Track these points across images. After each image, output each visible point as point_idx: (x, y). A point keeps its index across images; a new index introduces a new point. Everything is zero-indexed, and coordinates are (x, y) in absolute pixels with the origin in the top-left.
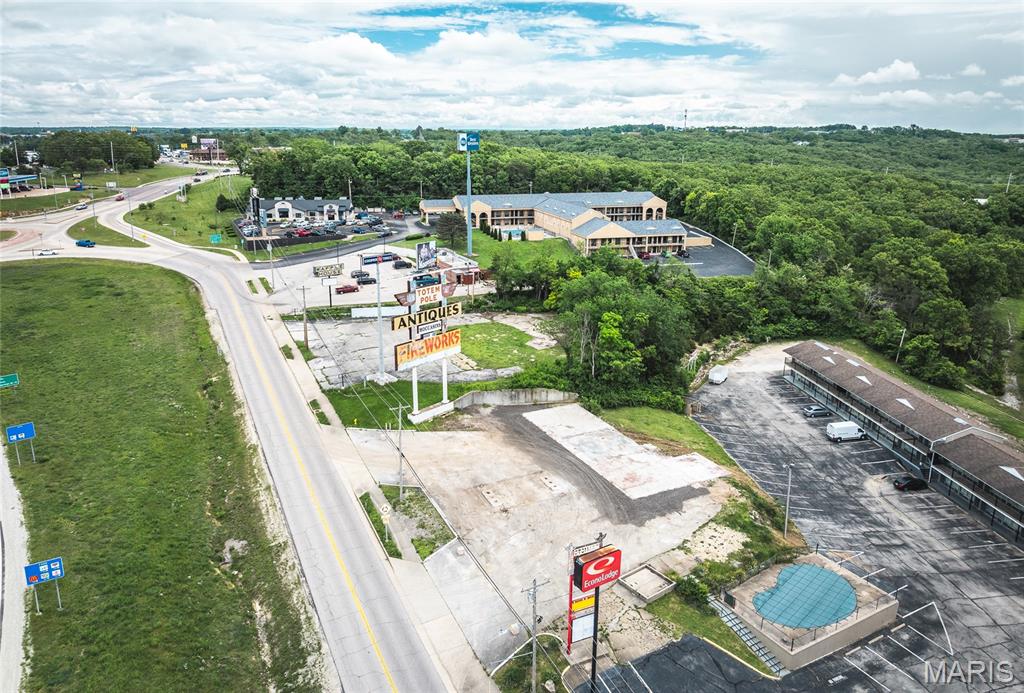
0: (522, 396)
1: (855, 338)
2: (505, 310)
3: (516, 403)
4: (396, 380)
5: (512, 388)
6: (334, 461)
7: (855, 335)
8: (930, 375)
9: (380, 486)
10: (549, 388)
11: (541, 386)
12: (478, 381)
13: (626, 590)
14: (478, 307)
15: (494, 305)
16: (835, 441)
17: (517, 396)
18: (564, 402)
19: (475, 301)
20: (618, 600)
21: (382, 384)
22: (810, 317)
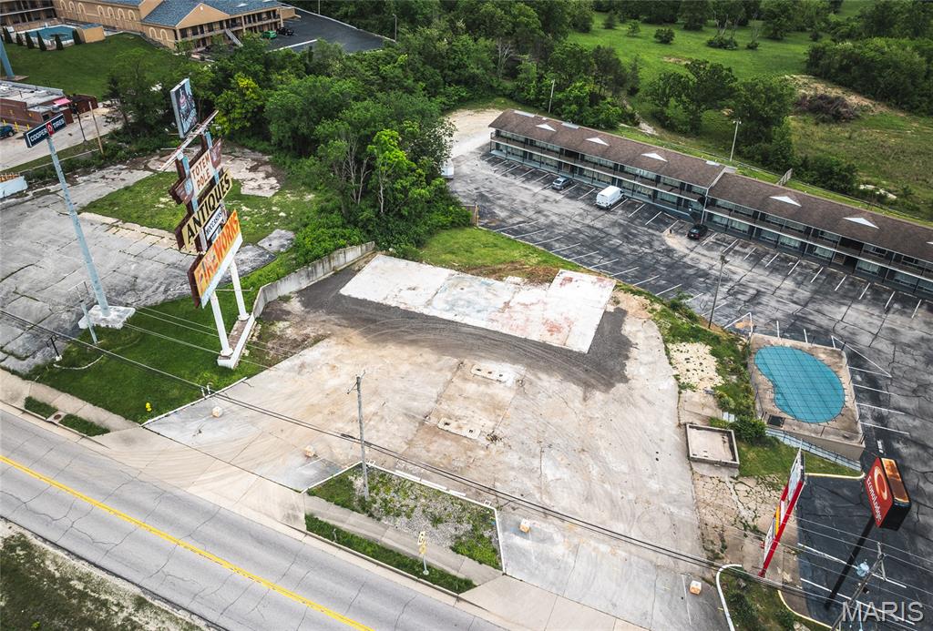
0: (320, 269)
1: (500, 96)
2: (154, 151)
3: (315, 280)
4: (132, 311)
5: (306, 262)
6: (192, 490)
7: (500, 93)
8: (593, 120)
9: (310, 493)
10: (344, 246)
11: (337, 247)
12: (254, 269)
13: (707, 466)
14: (113, 155)
15: (134, 148)
16: (608, 209)
17: (314, 272)
18: (366, 259)
19: (105, 147)
20: (716, 481)
21: (119, 326)
22: (458, 82)
